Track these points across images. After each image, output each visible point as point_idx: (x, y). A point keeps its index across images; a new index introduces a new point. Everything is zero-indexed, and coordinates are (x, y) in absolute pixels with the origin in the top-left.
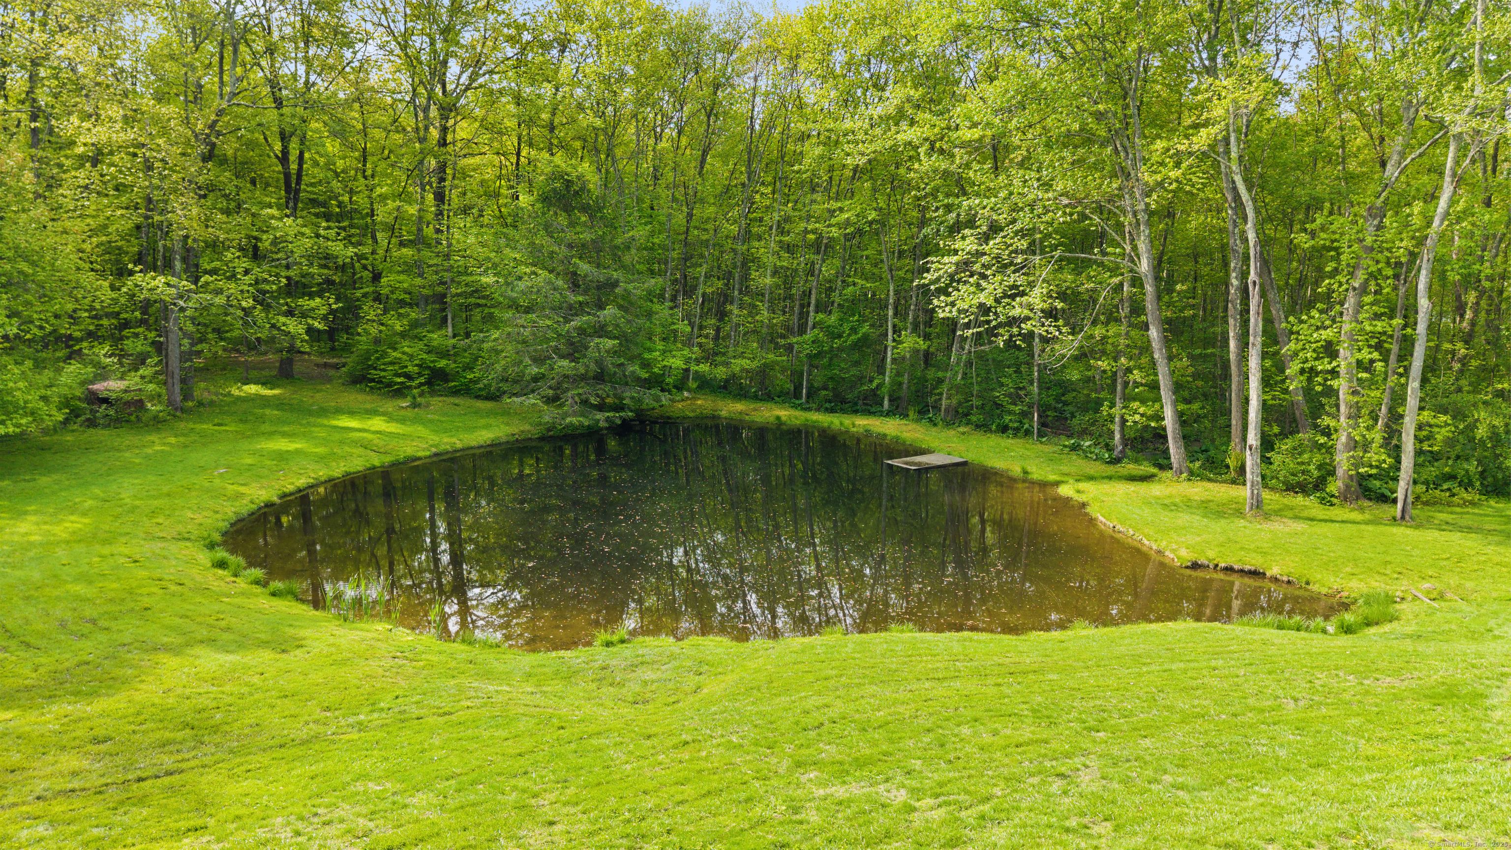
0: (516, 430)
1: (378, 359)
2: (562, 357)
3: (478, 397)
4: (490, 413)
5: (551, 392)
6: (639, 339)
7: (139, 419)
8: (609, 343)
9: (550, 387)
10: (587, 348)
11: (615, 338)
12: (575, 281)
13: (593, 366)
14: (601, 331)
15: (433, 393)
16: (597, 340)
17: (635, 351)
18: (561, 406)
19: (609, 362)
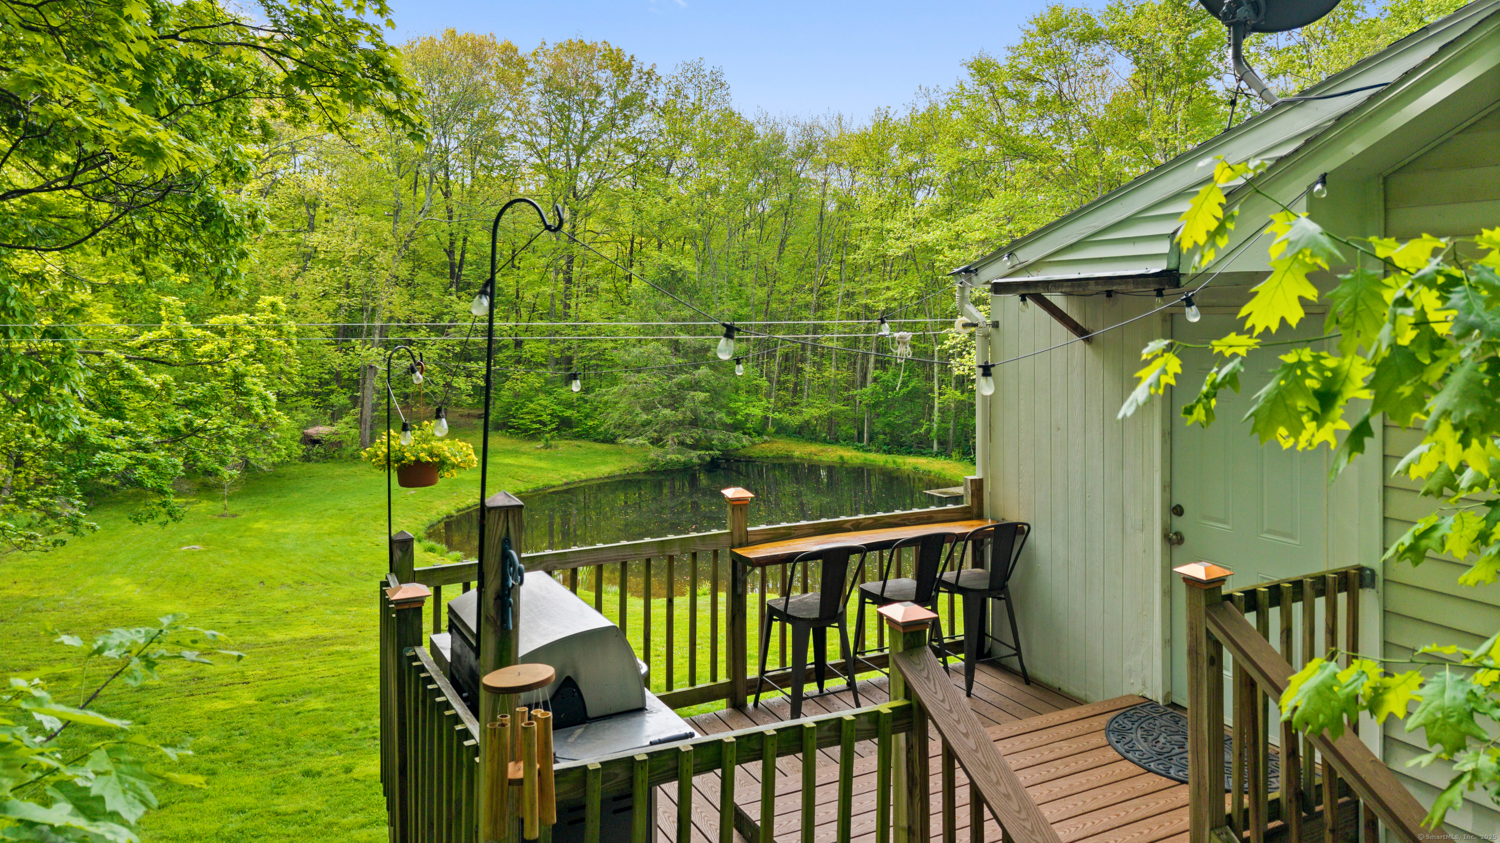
0: (627, 466)
1: (517, 409)
2: (665, 407)
3: (596, 440)
4: (606, 453)
5: (656, 434)
6: (726, 393)
7: (340, 457)
8: (701, 396)
9: (655, 431)
10: (684, 399)
11: (707, 391)
12: (676, 347)
13: (688, 413)
14: (696, 386)
15: (561, 437)
16: (692, 393)
17: (724, 401)
18: (663, 446)
19: (702, 410)
